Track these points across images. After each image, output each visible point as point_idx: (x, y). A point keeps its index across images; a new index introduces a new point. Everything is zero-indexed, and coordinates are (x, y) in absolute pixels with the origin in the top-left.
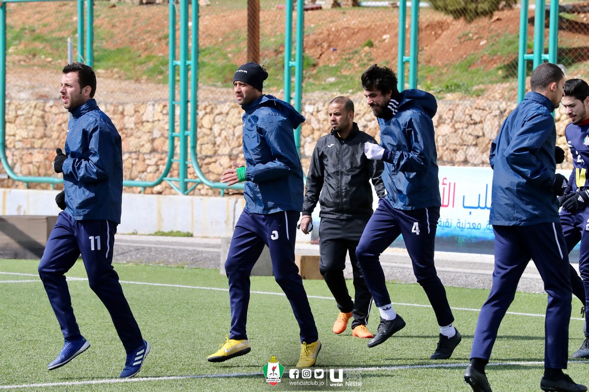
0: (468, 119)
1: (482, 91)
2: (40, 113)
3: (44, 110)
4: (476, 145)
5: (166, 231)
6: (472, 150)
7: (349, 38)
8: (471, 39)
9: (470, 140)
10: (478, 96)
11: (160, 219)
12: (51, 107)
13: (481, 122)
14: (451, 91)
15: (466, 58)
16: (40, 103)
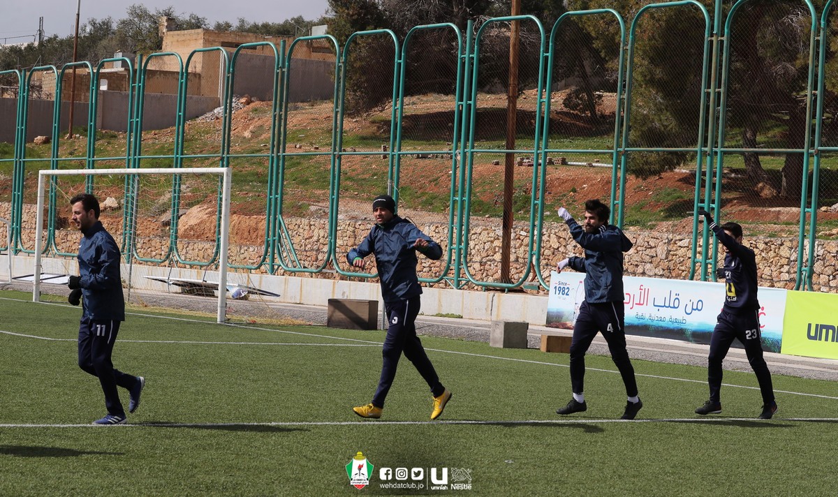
0: (646, 244)
1: (654, 225)
2: (352, 229)
3: (355, 227)
4: (651, 262)
5: (444, 313)
6: (648, 266)
7: (559, 186)
8: (642, 190)
9: (647, 259)
10: (651, 229)
11: (440, 306)
12: (360, 225)
13: (655, 247)
14: (632, 225)
15: (639, 203)
16: (352, 222)
